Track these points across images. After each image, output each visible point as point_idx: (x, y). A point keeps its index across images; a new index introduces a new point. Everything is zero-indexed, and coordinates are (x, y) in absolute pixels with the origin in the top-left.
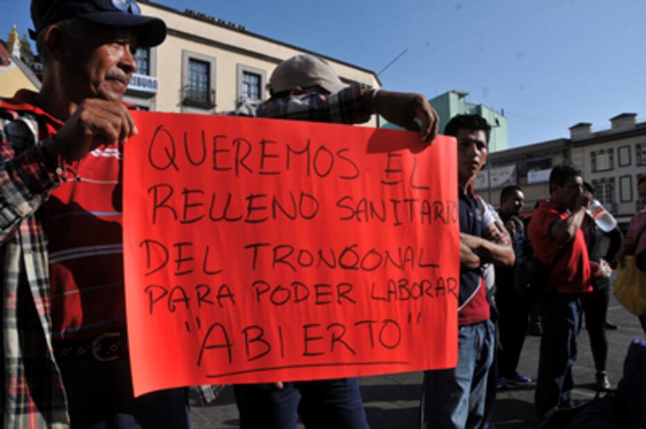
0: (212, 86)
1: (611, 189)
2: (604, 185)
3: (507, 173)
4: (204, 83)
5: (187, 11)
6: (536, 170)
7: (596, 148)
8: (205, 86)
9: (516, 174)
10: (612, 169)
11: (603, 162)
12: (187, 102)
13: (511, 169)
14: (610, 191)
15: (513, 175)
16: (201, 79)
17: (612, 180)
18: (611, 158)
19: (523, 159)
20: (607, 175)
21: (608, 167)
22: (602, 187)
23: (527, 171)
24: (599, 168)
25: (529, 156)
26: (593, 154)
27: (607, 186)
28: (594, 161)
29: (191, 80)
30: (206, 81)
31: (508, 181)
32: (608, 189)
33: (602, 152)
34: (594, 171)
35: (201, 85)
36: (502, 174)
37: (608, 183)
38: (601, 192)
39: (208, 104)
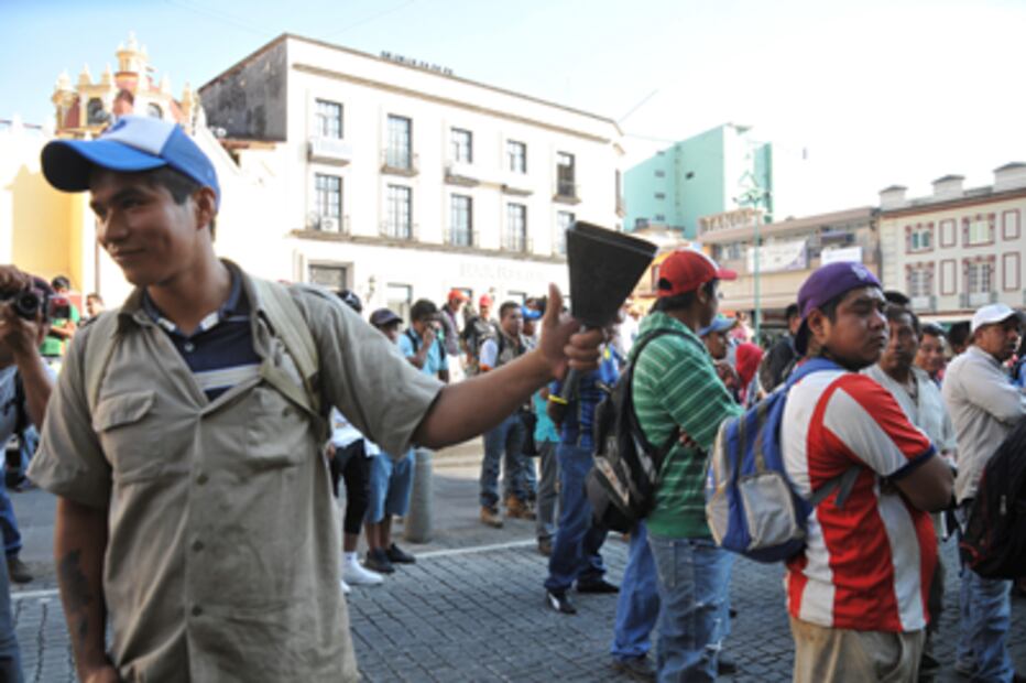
1: (989, 271)
2: (980, 265)
3: (795, 251)
5: (383, 53)
6: (833, 248)
7: (971, 212)
8: (407, 149)
9: (805, 254)
10: (992, 243)
11: (979, 232)
12: (386, 169)
13: (800, 245)
14: (989, 275)
15: (801, 255)
16: (401, 141)
17: (992, 258)
18: (992, 227)
19: (817, 232)
20: (985, 252)
21: (986, 240)
22: (975, 268)
23: (822, 248)
24: (972, 242)
25: (826, 229)
26: (966, 221)
27: (984, 268)
28: (966, 231)
29: (391, 142)
30: (406, 143)
31: (794, 263)
32: (986, 271)
33: (978, 218)
34: (967, 245)
35: (400, 148)
36: (787, 253)
37: (986, 263)
38: (976, 276)
39: (409, 170)
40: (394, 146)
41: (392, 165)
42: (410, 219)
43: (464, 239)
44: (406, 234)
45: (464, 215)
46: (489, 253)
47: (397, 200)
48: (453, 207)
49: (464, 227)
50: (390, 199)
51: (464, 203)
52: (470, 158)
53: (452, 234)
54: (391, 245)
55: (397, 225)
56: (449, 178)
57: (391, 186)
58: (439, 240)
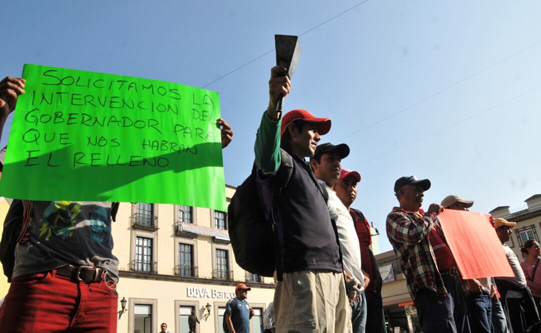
0: (155, 214)
4: (148, 211)
8: (150, 213)
12: (136, 226)
16: (147, 209)
29: (140, 209)
30: (150, 210)
35: (146, 213)
39: (152, 228)
40: (141, 212)
41: (141, 224)
42: (151, 259)
43: (188, 273)
44: (149, 270)
45: (188, 257)
46: (205, 281)
47: (143, 247)
48: (180, 252)
49: (188, 264)
50: (138, 246)
51: (187, 249)
52: (191, 221)
53: (180, 269)
54: (138, 277)
55: (143, 263)
56: (178, 233)
57: (139, 237)
58: (171, 273)
